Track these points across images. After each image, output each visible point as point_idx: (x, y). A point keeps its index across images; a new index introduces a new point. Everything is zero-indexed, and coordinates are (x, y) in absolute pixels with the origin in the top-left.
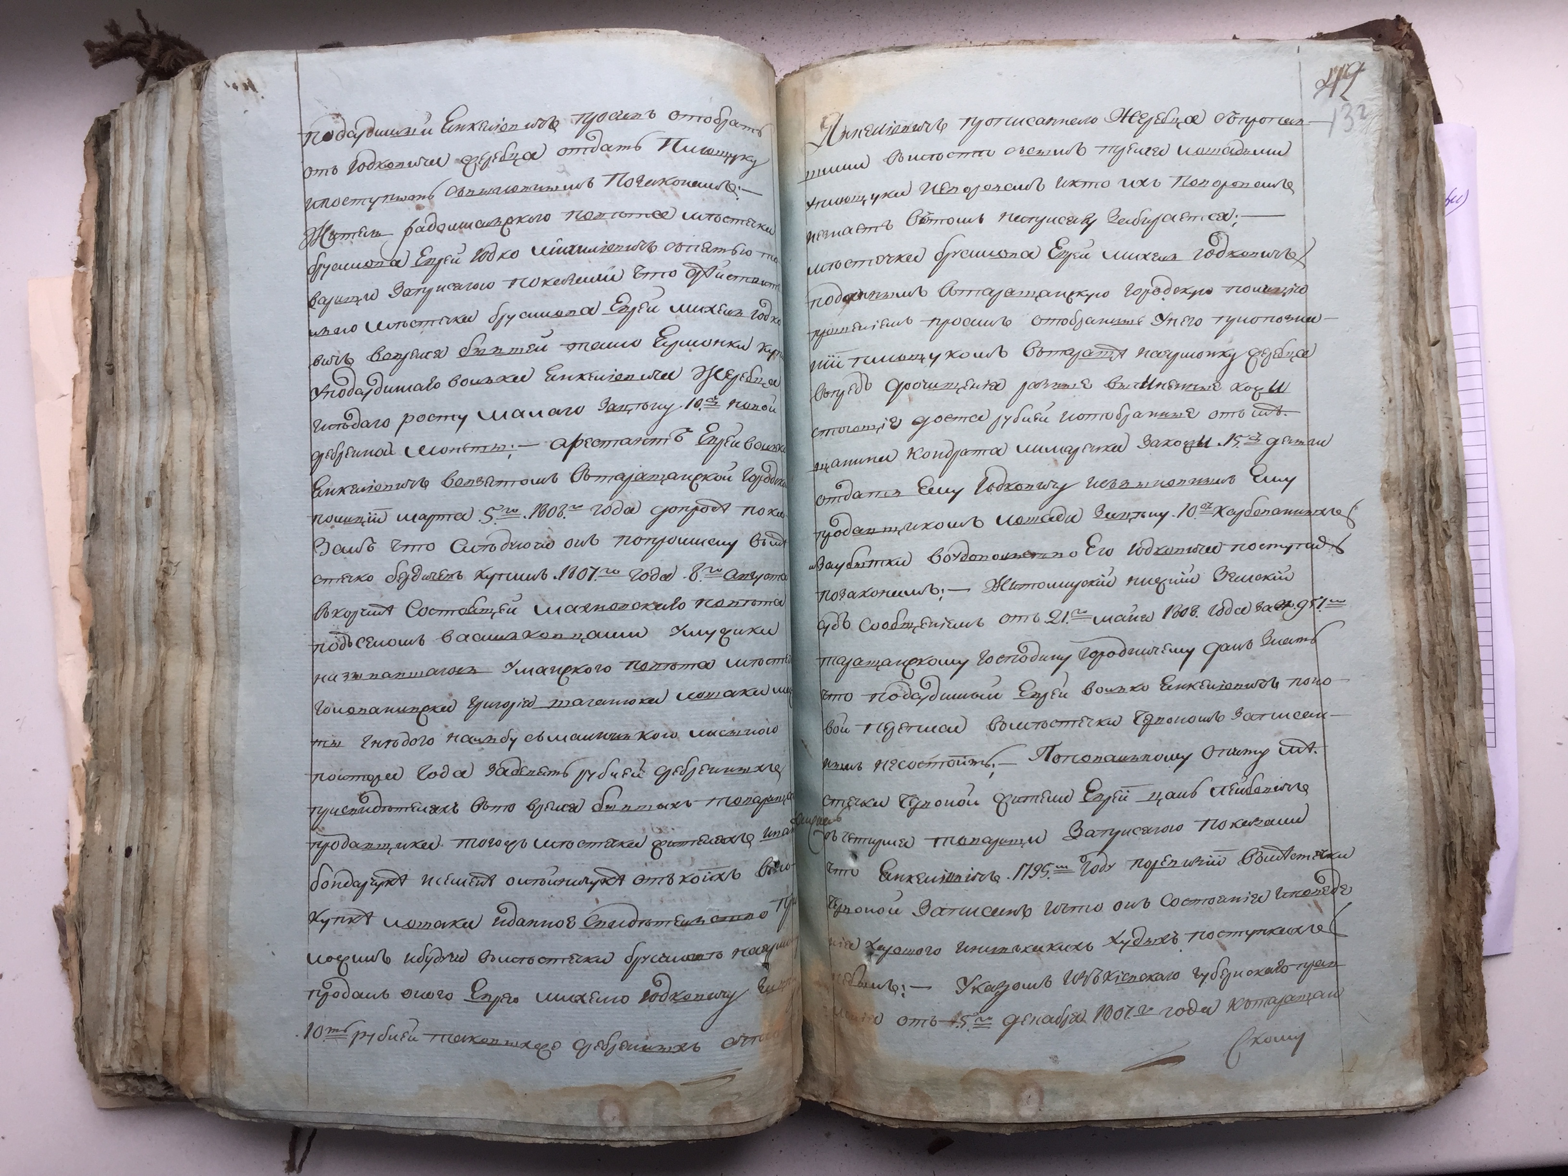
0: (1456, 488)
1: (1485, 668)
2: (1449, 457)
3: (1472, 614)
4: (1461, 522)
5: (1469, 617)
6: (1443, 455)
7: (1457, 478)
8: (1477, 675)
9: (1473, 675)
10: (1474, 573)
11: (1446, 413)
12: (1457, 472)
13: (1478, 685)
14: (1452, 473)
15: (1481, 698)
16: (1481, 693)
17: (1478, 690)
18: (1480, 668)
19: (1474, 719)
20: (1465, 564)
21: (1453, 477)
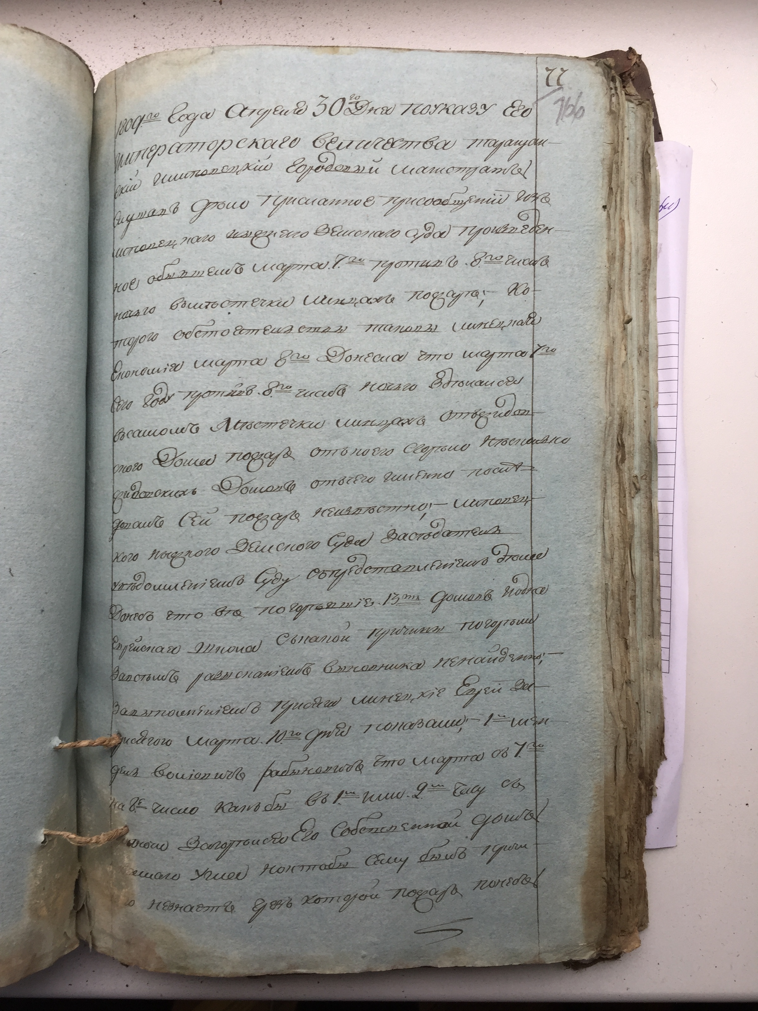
0: (648, 449)
1: (664, 605)
2: (643, 423)
3: (655, 558)
4: (651, 480)
5: (652, 559)
6: (637, 421)
7: (649, 442)
8: (656, 609)
9: (653, 610)
10: (660, 523)
11: (644, 386)
12: (649, 437)
13: (656, 619)
14: (646, 439)
15: (659, 630)
16: (659, 626)
17: (656, 623)
18: (660, 605)
19: (651, 647)
20: (652, 515)
21: (646, 442)
